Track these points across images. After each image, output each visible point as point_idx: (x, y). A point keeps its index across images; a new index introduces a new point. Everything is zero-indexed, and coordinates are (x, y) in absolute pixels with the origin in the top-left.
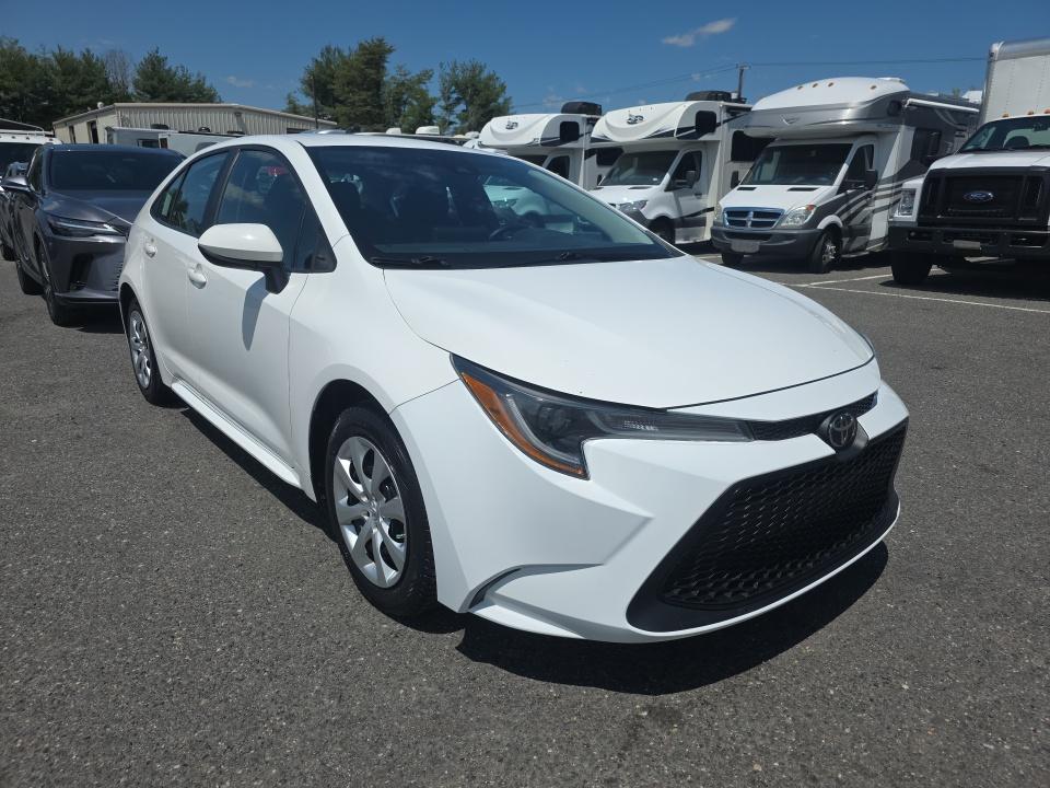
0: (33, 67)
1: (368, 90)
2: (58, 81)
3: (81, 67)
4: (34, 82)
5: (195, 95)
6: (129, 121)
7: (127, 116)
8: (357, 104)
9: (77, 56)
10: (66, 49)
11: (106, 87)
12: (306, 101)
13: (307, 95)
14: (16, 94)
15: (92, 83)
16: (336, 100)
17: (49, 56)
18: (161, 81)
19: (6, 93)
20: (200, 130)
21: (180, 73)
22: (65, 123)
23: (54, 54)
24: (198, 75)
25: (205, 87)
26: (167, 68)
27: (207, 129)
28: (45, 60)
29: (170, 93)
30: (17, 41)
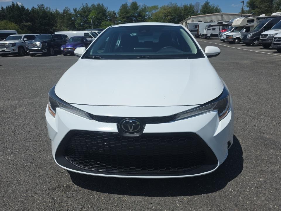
0: (178, 10)
1: (268, 2)
2: (183, 12)
3: (189, 8)
4: (178, 13)
5: (215, 11)
6: (193, 21)
7: (193, 19)
8: (262, 8)
9: (189, 5)
10: (186, 4)
11: (194, 12)
12: (247, 9)
13: (248, 7)
14: (174, 17)
15: (190, 12)
16: (257, 7)
17: (182, 6)
18: (207, 9)
19: (172, 17)
20: (210, 21)
21: (212, 6)
22: (181, 23)
23: (183, 5)
24: (217, 6)
25: (218, 9)
26: (209, 5)
27: (212, 21)
28: (182, 7)
29: (208, 12)
30: (176, 4)
